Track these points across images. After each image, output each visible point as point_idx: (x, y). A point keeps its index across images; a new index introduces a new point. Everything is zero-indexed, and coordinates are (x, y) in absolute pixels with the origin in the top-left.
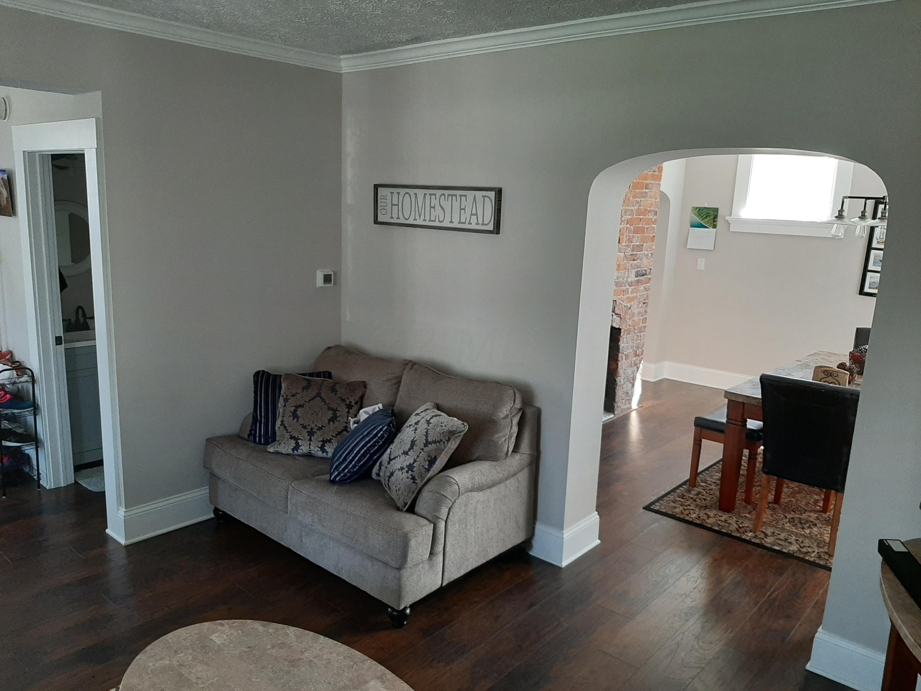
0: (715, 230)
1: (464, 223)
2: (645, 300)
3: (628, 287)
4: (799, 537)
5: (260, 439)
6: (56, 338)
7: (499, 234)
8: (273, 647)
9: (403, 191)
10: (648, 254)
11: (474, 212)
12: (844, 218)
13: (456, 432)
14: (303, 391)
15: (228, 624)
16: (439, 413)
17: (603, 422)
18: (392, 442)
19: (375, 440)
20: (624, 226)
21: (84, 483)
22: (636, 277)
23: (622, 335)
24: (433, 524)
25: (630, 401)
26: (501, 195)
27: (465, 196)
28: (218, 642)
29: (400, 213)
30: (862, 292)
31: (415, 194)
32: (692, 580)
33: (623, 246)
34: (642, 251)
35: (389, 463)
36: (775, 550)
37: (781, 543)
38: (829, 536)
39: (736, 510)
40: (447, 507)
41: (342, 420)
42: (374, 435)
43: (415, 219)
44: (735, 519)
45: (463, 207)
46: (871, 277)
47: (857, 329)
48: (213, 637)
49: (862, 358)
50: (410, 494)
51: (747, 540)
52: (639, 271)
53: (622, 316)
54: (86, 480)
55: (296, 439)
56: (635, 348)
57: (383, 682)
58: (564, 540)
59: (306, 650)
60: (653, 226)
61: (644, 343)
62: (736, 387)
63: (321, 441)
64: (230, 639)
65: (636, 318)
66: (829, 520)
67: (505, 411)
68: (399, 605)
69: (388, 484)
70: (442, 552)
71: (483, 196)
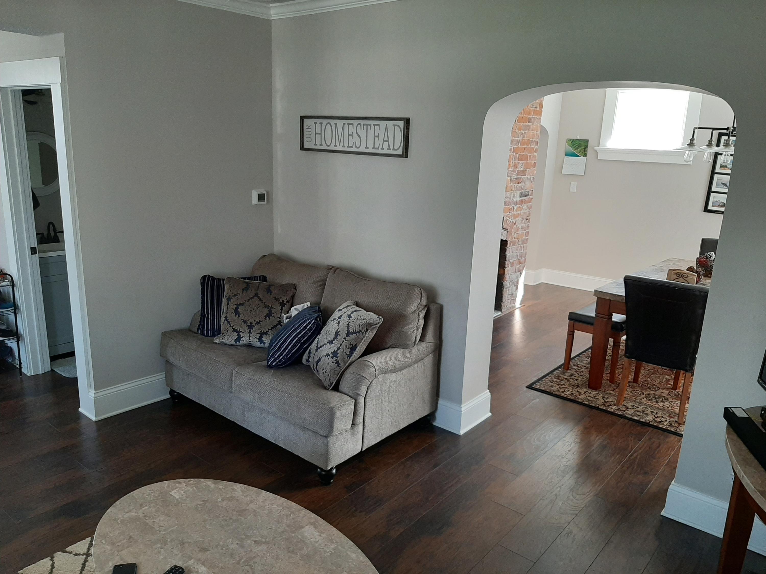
0: (586, 158)
1: (378, 148)
2: (527, 217)
3: (513, 205)
4: (654, 410)
5: (207, 333)
6: (31, 248)
7: (407, 157)
8: (223, 500)
9: (325, 122)
10: (530, 178)
11: (386, 139)
12: (694, 145)
13: (373, 324)
14: (243, 292)
15: (184, 482)
16: (358, 308)
17: (494, 317)
18: (319, 333)
19: (305, 331)
20: (511, 154)
21: (59, 371)
22: (520, 197)
23: (508, 246)
24: (354, 400)
25: (514, 300)
26: (409, 124)
27: (379, 125)
28: (177, 497)
29: (323, 140)
30: (706, 210)
31: (336, 124)
32: (567, 444)
33: (510, 171)
34: (525, 175)
35: (317, 351)
36: (635, 420)
37: (639, 414)
38: (678, 408)
39: (602, 388)
40: (366, 386)
41: (276, 316)
42: (304, 327)
43: (336, 146)
44: (601, 395)
45: (376, 135)
46: (714, 197)
47: (703, 239)
48: (172, 493)
49: (706, 263)
50: (336, 376)
51: (611, 412)
52: (523, 192)
53: (508, 230)
54: (60, 368)
55: (238, 332)
56: (519, 257)
57: (316, 527)
58: (462, 412)
59: (251, 502)
60: (535, 154)
61: (526, 252)
62: (604, 287)
63: (259, 333)
64: (186, 494)
65: (520, 232)
66: (678, 395)
67: (413, 306)
68: (327, 467)
69: (316, 368)
70: (362, 422)
71: (393, 125)
